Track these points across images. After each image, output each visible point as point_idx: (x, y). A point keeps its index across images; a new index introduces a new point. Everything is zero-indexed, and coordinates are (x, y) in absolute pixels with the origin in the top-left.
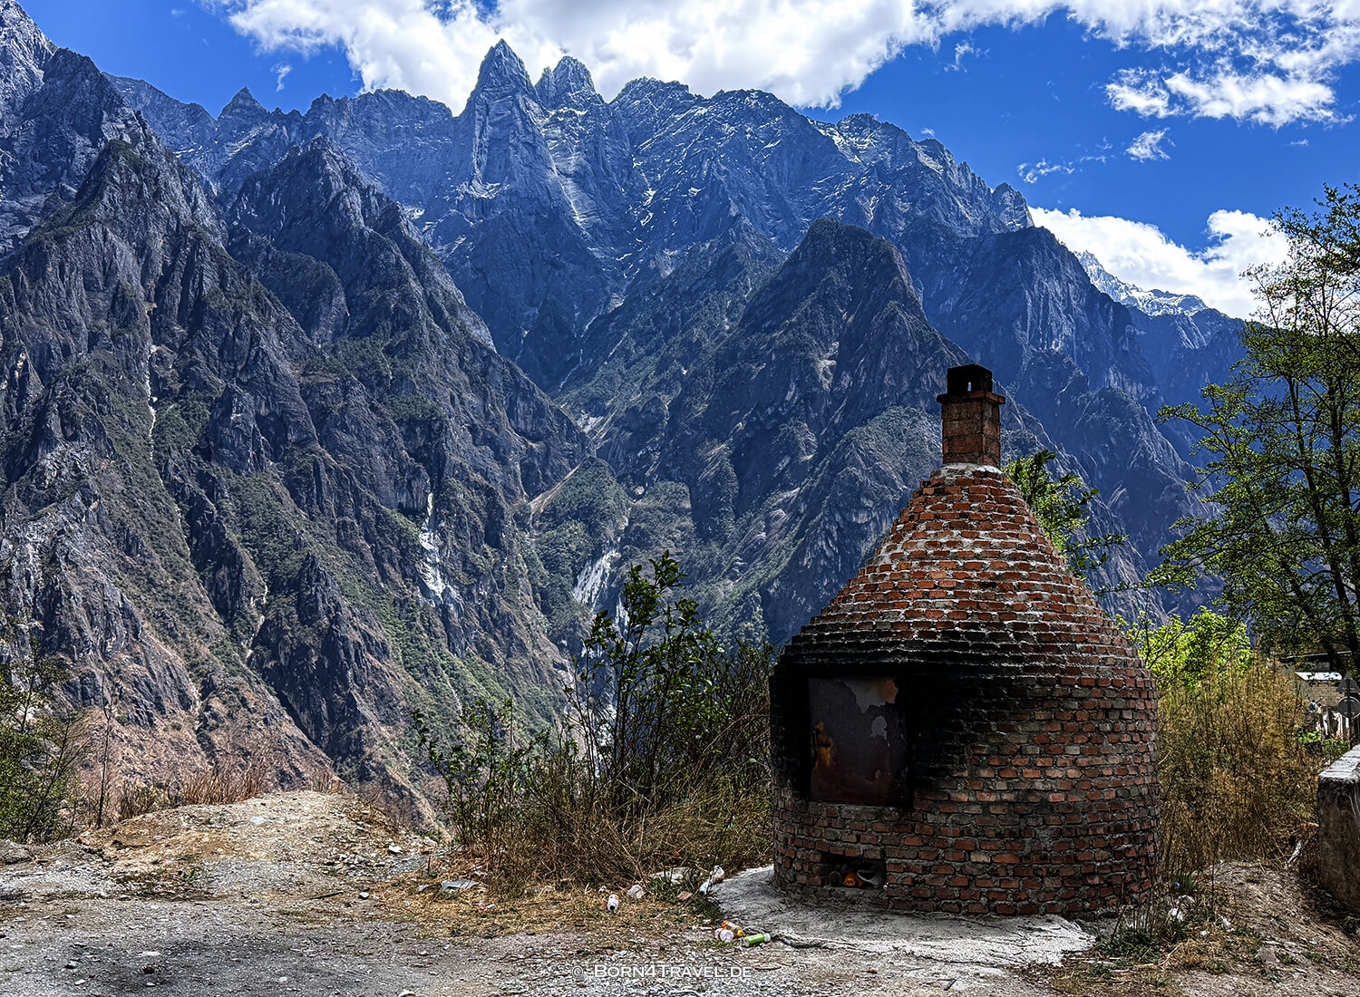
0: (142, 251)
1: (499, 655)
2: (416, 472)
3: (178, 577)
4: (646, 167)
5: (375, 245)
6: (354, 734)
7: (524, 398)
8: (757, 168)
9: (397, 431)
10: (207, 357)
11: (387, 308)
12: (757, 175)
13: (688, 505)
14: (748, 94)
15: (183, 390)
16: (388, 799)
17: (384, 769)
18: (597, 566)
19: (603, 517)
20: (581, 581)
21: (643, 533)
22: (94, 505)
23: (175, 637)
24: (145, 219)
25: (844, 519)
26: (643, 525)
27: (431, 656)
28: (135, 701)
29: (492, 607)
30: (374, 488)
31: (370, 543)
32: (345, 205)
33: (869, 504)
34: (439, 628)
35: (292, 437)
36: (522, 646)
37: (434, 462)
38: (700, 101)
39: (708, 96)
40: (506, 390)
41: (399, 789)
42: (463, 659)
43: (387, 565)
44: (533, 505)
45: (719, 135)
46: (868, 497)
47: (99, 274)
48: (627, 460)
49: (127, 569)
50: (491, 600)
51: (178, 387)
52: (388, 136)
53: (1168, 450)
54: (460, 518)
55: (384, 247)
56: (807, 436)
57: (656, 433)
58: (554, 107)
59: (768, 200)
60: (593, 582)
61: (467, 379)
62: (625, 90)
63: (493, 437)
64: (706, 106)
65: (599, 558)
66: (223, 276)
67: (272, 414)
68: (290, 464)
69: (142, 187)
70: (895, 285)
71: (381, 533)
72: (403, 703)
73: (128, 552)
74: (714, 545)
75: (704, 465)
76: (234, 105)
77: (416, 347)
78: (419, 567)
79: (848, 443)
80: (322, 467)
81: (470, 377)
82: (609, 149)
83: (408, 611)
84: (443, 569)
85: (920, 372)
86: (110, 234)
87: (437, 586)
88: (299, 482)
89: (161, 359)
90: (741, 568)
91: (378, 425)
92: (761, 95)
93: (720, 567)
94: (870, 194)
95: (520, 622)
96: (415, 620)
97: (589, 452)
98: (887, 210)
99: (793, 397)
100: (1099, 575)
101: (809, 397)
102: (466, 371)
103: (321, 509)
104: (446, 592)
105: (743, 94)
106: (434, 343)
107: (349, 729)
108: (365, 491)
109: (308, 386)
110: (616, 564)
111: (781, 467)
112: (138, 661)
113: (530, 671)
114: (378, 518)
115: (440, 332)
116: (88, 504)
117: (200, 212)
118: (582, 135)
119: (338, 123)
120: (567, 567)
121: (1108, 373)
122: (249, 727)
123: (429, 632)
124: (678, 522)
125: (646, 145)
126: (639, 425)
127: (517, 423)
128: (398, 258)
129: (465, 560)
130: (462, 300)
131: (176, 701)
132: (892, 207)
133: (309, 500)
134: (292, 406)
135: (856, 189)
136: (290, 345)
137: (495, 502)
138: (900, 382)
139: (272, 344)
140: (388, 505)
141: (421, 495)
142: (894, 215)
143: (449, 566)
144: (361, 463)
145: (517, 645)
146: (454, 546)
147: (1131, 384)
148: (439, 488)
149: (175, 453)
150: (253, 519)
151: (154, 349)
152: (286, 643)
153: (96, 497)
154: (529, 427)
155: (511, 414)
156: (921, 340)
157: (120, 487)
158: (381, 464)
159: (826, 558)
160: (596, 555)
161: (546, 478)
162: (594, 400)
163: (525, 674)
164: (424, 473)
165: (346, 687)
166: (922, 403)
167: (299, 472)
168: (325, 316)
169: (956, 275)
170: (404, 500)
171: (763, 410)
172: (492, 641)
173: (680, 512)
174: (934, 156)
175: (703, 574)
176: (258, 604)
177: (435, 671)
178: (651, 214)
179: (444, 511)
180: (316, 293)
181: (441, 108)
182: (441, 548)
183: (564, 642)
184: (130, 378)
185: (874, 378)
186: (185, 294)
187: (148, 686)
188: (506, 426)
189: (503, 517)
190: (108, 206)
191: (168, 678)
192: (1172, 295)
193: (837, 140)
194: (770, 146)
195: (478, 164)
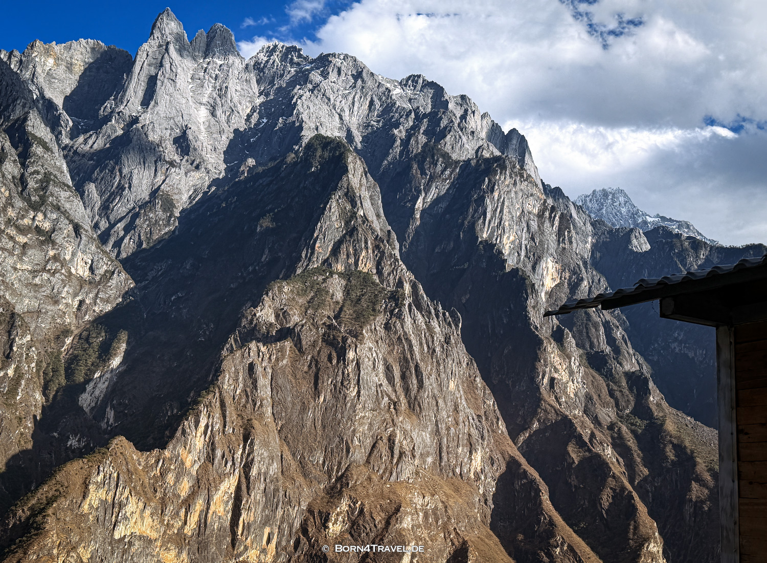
14: (338, 55)
18: (105, 378)
20: (89, 388)
33: (259, 335)
38: (308, 60)
39: (314, 57)
58: (203, 57)
64: (311, 63)
85: (340, 244)
92: (347, 56)
118: (218, 76)
120: (80, 378)
127: (77, 270)
154: (87, 273)
169: (448, 187)
174: (461, 106)
183: (56, 434)
185: (309, 246)
193: (397, 91)
194: (347, 92)
195: (134, 92)
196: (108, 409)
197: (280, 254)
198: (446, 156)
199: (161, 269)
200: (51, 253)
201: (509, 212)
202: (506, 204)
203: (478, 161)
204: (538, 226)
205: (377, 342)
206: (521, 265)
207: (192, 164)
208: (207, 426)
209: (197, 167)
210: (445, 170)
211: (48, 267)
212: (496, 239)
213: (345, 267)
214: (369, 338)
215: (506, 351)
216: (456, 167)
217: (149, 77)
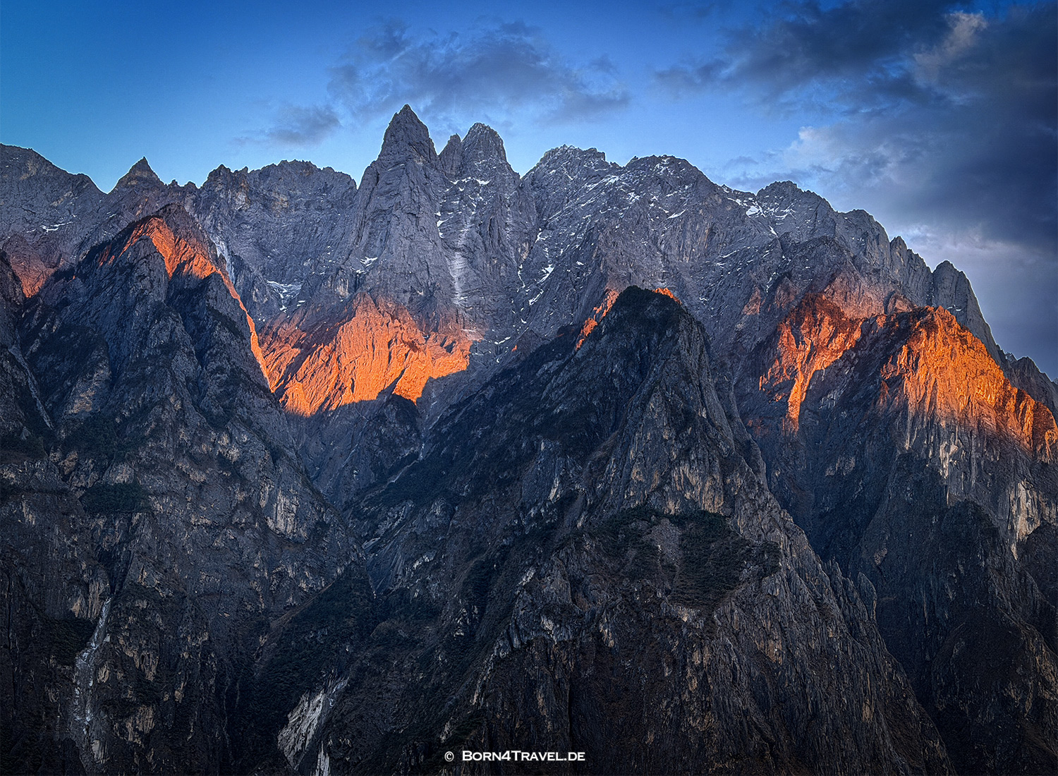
2: (96, 573)
4: (549, 242)
8: (655, 241)
12: (654, 248)
14: (660, 160)
37: (121, 563)
38: (615, 169)
39: (623, 164)
45: (622, 205)
52: (287, 210)
58: (457, 177)
62: (543, 160)
64: (619, 174)
76: (129, 177)
82: (509, 221)
92: (673, 160)
94: (769, 268)
105: (654, 160)
118: (480, 205)
119: (234, 197)
125: (555, 219)
135: (756, 265)
141: (97, 602)
148: (120, 591)
164: (103, 575)
170: (76, 608)
178: (542, 293)
181: (345, 178)
193: (752, 211)
194: (674, 216)
195: (359, 237)
196: (321, 755)
197: (577, 486)
198: (835, 313)
199: (398, 518)
200: (240, 497)
201: (947, 403)
202: (940, 389)
203: (888, 318)
205: (737, 635)
206: (972, 497)
207: (442, 345)
209: (449, 349)
210: (834, 336)
211: (236, 519)
212: (927, 452)
213: (682, 506)
214: (724, 627)
215: (956, 651)
216: (853, 330)
217: (380, 212)
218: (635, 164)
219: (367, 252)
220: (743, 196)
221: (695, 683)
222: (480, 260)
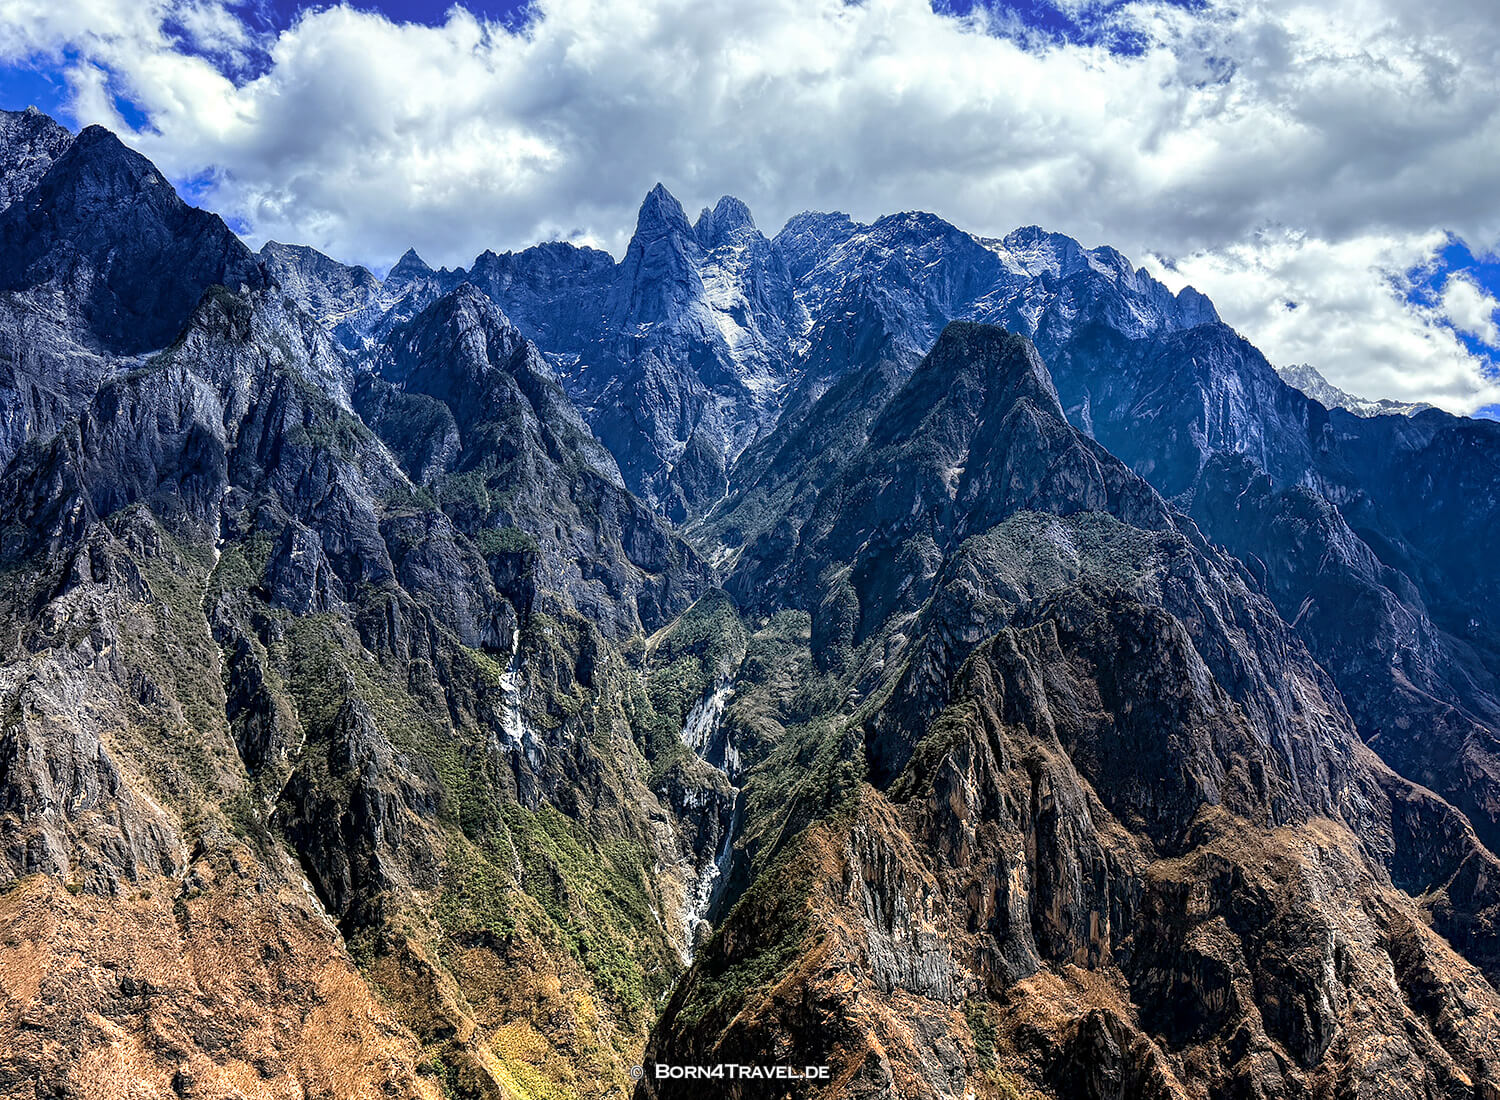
0: (227, 392)
1: (584, 806)
2: (502, 608)
3: (201, 727)
4: (807, 299)
5: (493, 379)
6: (374, 901)
7: (641, 529)
8: (916, 288)
9: (482, 565)
10: (282, 493)
11: (494, 441)
12: (917, 295)
13: (807, 634)
14: (908, 216)
15: (251, 531)
16: (405, 977)
17: (404, 942)
18: (709, 704)
19: (718, 651)
20: (691, 721)
21: (759, 667)
22: (106, 650)
23: (175, 792)
24: (231, 359)
25: (953, 638)
26: (759, 658)
27: (491, 809)
28: (96, 866)
29: (579, 751)
30: (454, 626)
31: (444, 686)
32: (467, 344)
33: (980, 619)
34: (507, 777)
35: (366, 576)
36: (611, 795)
37: (521, 595)
38: (862, 229)
39: (869, 222)
40: (621, 521)
41: (418, 965)
42: (535, 811)
43: (460, 709)
44: (648, 643)
45: (878, 260)
46: (979, 612)
47: (174, 416)
48: (755, 590)
49: (139, 719)
50: (578, 745)
51: (245, 528)
52: (551, 287)
53: (1365, 553)
54: (545, 656)
55: (501, 381)
56: (930, 551)
57: (784, 559)
58: (713, 246)
59: (928, 320)
60: (704, 722)
61: (577, 510)
62: (788, 226)
63: (605, 570)
64: (867, 232)
65: (711, 695)
66: (307, 413)
67: (347, 551)
68: (362, 604)
69: (229, 327)
70: (1026, 381)
71: (456, 674)
72: (444, 864)
73: (142, 700)
74: (832, 677)
75: (827, 590)
76: (399, 267)
77: (518, 478)
78: (497, 711)
79: (963, 555)
80: (396, 606)
81: (581, 509)
82: (768, 282)
83: (474, 759)
84: (524, 712)
85: (1051, 473)
86: (189, 375)
87: (515, 730)
88: (369, 622)
89: (234, 500)
90: (857, 701)
91: (463, 559)
92: (922, 216)
93: (834, 701)
94: (1034, 303)
95: (610, 769)
96: (479, 769)
97: (712, 583)
98: (1052, 319)
99: (919, 510)
100: (1267, 695)
101: (935, 509)
102: (577, 503)
103: (393, 650)
104: (526, 737)
105: (902, 217)
106: (540, 474)
107: (371, 895)
108: (441, 629)
109: (390, 523)
110: (729, 701)
111: (903, 586)
112: (110, 821)
113: (619, 823)
114: (455, 658)
115: (549, 462)
116: (98, 649)
117: (319, 359)
118: (739, 271)
119: (502, 278)
120: (676, 707)
121: (1304, 476)
122: (235, 895)
123: (493, 779)
124: (798, 654)
125: (808, 277)
126: (767, 553)
127: (635, 555)
128: (513, 392)
129: (550, 700)
130: (589, 434)
131: (156, 865)
132: (1057, 314)
133: (380, 642)
134: (368, 543)
135: (1020, 301)
136: (375, 481)
137: (587, 637)
138: (1030, 486)
139: (352, 481)
140: (470, 644)
141: (506, 632)
142: (1060, 323)
143: (531, 709)
144: (441, 600)
145: (605, 795)
146: (538, 686)
147: (1332, 487)
148: (526, 622)
149: (227, 596)
150: (305, 663)
151: (229, 488)
152: (311, 798)
153: (108, 642)
154: (648, 559)
155: (627, 545)
156: (1052, 437)
157: (150, 631)
158: (463, 600)
159: (932, 683)
160: (708, 693)
161: (664, 612)
162: (731, 530)
163: (613, 827)
164: (510, 608)
165: (373, 846)
166: (1055, 507)
167: (371, 612)
168: (436, 454)
169: (1126, 380)
170: (488, 639)
171: (888, 527)
172: (577, 790)
173: (798, 641)
174: (1106, 262)
175: (817, 710)
176: (290, 755)
177: (495, 827)
178: (810, 344)
179: (529, 648)
180: (430, 431)
181: (604, 256)
182: (523, 689)
183: (665, 790)
184: (194, 519)
185: (1000, 482)
186: (265, 432)
187: (118, 849)
188: (621, 559)
189: (595, 653)
190: (192, 347)
191: (149, 840)
192: (1402, 405)
193: (1003, 255)
194: (930, 265)
195: (633, 306)
196: (728, 748)
204: (1282, 423)
208: (977, 758)
217: (649, 282)
218: (882, 223)
219: (641, 319)
220: (991, 242)
221: (1167, 655)
222: (749, 319)
